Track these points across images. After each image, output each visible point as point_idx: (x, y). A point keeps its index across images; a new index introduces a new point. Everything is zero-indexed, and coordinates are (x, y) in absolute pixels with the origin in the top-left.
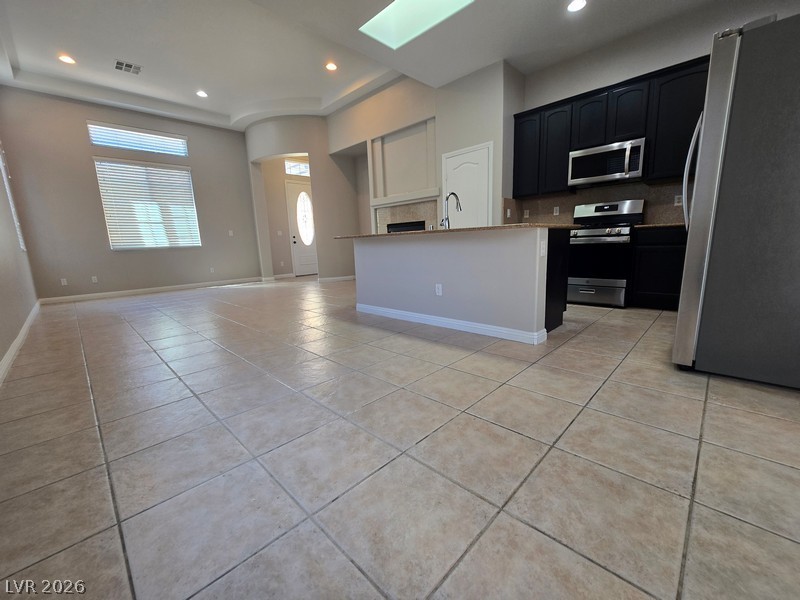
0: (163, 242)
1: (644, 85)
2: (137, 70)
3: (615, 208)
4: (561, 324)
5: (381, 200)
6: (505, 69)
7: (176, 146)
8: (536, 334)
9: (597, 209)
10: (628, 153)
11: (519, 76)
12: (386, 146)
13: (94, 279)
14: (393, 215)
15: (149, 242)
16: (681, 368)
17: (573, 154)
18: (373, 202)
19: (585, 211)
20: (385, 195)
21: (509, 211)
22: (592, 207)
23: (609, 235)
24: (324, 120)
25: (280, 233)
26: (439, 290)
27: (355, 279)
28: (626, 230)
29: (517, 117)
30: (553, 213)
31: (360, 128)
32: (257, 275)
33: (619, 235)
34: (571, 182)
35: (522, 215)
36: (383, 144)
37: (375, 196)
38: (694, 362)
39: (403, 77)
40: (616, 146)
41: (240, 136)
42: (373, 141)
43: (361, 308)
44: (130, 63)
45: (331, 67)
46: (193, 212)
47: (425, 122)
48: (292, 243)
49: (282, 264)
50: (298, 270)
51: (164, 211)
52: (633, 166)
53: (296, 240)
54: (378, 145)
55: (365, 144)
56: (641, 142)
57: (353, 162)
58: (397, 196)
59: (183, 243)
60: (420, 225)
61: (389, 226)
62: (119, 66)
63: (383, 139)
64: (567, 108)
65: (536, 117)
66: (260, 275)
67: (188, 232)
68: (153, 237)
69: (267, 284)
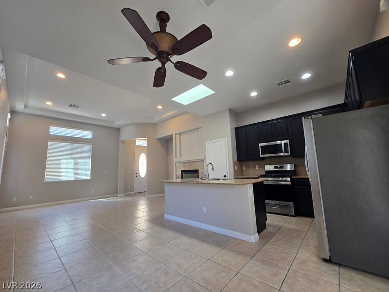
0: (71, 177)
1: (284, 120)
2: (78, 107)
3: (282, 167)
4: (265, 228)
5: (178, 159)
6: (229, 112)
7: (88, 134)
8: (253, 237)
9: (275, 167)
10: (283, 145)
11: (235, 114)
12: (181, 136)
13: (31, 197)
14: (184, 166)
15: (64, 178)
16: (325, 260)
17: (261, 145)
18: (175, 160)
19: (270, 168)
20: (180, 157)
21: (236, 167)
22: (273, 167)
23: (281, 181)
24: (155, 125)
25: (130, 172)
26: (205, 210)
27: (164, 196)
28: (289, 179)
29: (236, 129)
30: (256, 168)
31: (171, 129)
32: (115, 193)
33: (286, 181)
34: (261, 156)
35: (242, 168)
36: (180, 136)
37: (176, 157)
38: (330, 257)
39: (186, 112)
40: (279, 142)
41: (118, 130)
42: (176, 134)
43: (167, 216)
44: (75, 104)
45: (160, 107)
46: (89, 163)
47: (198, 128)
48: (135, 176)
49: (129, 187)
50: (137, 190)
51: (76, 163)
52: (286, 151)
53: (137, 175)
54: (178, 136)
55: (172, 135)
56: (287, 141)
57: (167, 142)
58: (185, 158)
59: (81, 178)
60: (197, 171)
61: (182, 171)
62: (71, 105)
63: (180, 134)
64: (256, 126)
65: (244, 129)
66: (117, 193)
67: (85, 173)
68: (67, 175)
69: (120, 199)
